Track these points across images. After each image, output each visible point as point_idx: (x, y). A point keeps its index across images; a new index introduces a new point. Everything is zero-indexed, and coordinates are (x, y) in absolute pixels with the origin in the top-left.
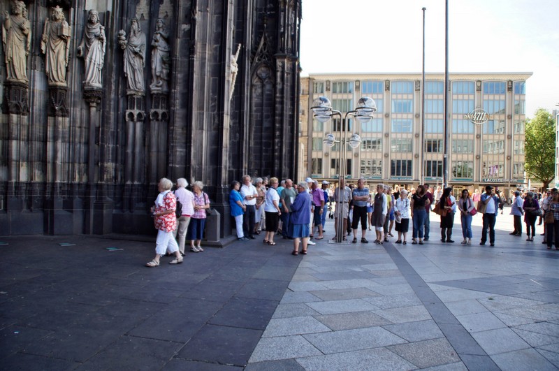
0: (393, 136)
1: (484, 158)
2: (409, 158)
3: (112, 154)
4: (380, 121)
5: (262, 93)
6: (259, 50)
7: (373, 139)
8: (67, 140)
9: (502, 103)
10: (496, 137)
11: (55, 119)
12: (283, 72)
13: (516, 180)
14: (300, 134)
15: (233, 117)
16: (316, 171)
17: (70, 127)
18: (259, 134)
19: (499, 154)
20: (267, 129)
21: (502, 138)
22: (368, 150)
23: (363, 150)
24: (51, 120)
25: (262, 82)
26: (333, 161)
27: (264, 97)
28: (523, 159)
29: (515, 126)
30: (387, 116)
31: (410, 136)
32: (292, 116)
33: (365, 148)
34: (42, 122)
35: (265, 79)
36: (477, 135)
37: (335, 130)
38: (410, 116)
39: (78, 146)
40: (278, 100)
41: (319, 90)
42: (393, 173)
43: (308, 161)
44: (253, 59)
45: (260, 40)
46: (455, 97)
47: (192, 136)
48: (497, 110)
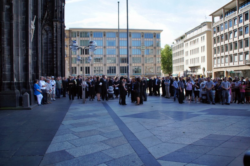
0: (108, 56)
1: (145, 65)
2: (115, 66)
4: (102, 50)
5: (47, 37)
6: (45, 17)
7: (99, 58)
9: (152, 42)
10: (150, 56)
12: (57, 28)
13: (158, 74)
14: (65, 56)
15: (33, 49)
16: (74, 73)
18: (46, 57)
19: (151, 63)
20: (50, 54)
21: (152, 56)
22: (97, 63)
23: (94, 62)
25: (47, 33)
26: (81, 68)
27: (48, 39)
28: (160, 65)
29: (157, 52)
30: (105, 47)
31: (115, 56)
32: (61, 48)
33: (95, 62)
35: (48, 31)
36: (142, 55)
37: (82, 54)
38: (115, 47)
40: (55, 41)
41: (74, 36)
42: (108, 73)
43: (70, 68)
44: (42, 21)
45: (45, 13)
46: (133, 39)
47: (14, 59)
48: (150, 45)
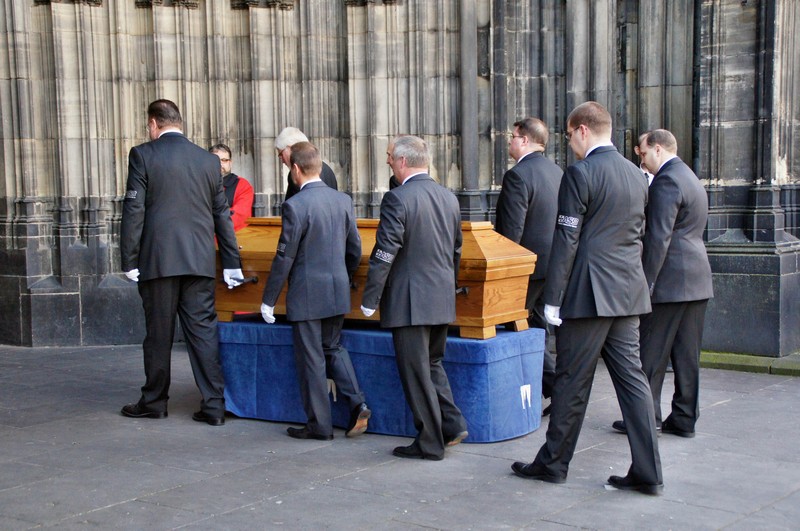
3: (529, 103)
8: (400, 69)
11: (365, 13)
17: (407, 33)
24: (354, 14)
34: (333, 23)
39: (431, 85)
